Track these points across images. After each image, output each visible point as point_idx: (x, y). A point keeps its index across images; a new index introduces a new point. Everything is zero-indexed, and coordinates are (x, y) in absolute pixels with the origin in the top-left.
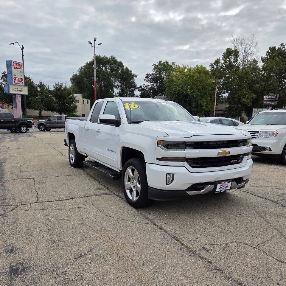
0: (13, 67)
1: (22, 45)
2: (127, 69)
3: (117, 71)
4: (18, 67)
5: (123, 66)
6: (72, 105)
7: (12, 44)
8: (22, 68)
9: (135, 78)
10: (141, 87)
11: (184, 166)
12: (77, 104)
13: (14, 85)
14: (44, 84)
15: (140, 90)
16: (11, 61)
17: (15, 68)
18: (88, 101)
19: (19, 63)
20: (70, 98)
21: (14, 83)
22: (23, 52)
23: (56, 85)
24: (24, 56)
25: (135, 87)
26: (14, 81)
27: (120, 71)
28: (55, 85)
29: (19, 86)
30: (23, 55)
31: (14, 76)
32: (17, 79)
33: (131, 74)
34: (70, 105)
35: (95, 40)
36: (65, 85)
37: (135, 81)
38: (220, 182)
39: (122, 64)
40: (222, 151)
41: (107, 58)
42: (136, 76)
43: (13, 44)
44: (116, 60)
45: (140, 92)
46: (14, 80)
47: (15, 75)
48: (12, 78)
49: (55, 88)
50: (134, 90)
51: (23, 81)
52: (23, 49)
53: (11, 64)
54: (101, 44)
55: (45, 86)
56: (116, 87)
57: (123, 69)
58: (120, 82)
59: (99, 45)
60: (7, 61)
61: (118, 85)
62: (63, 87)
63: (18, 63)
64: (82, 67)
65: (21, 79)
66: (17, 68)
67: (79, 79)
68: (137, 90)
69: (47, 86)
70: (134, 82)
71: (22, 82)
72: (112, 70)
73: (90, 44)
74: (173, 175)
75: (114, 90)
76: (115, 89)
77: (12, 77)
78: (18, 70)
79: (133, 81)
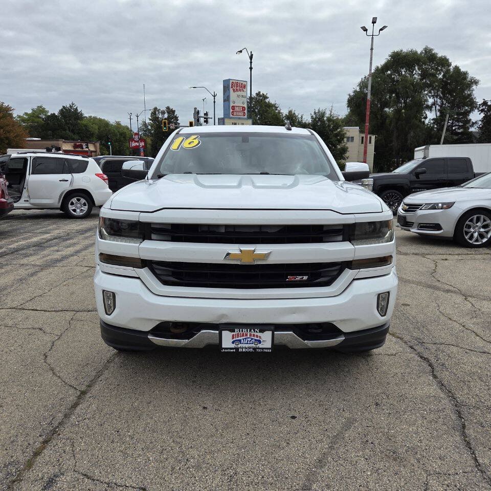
0: (231, 90)
1: (251, 52)
2: (457, 68)
3: (434, 75)
4: (238, 88)
5: (449, 65)
6: (339, 147)
7: (239, 52)
8: (244, 90)
9: (474, 87)
10: (485, 103)
11: (138, 278)
12: (349, 145)
13: (231, 118)
14: (294, 113)
15: (482, 111)
16: (229, 80)
17: (234, 90)
18: (370, 138)
19: (241, 82)
20: (337, 135)
21: (231, 116)
22: (251, 62)
23: (315, 113)
24: (252, 70)
25: (472, 105)
26: (233, 112)
27: (440, 76)
28: (313, 114)
29: (239, 118)
30: (251, 68)
31: (232, 104)
32: (237, 109)
33: (465, 78)
34: (336, 147)
35: (374, 22)
36: (331, 112)
37: (474, 92)
38: (231, 327)
39: (447, 60)
40: (241, 251)
41: (416, 52)
42: (476, 82)
43: (241, 52)
44: (434, 54)
45: (482, 115)
46: (231, 111)
47: (234, 102)
48: (229, 108)
49: (313, 118)
50: (470, 112)
51: (246, 111)
52: (251, 58)
53: (229, 85)
54: (385, 27)
55: (296, 117)
56: (429, 108)
57: (448, 71)
58: (440, 98)
59: (381, 30)
60: (224, 81)
61: (434, 104)
62: (327, 115)
63: (239, 82)
64: (365, 77)
65: (243, 107)
66: (237, 90)
67: (360, 98)
68: (476, 110)
69: (300, 116)
70: (470, 95)
71: (244, 113)
72: (424, 75)
73: (364, 31)
74: (114, 295)
75: (426, 115)
76: (428, 113)
77: (229, 106)
78: (239, 93)
79: (469, 93)
